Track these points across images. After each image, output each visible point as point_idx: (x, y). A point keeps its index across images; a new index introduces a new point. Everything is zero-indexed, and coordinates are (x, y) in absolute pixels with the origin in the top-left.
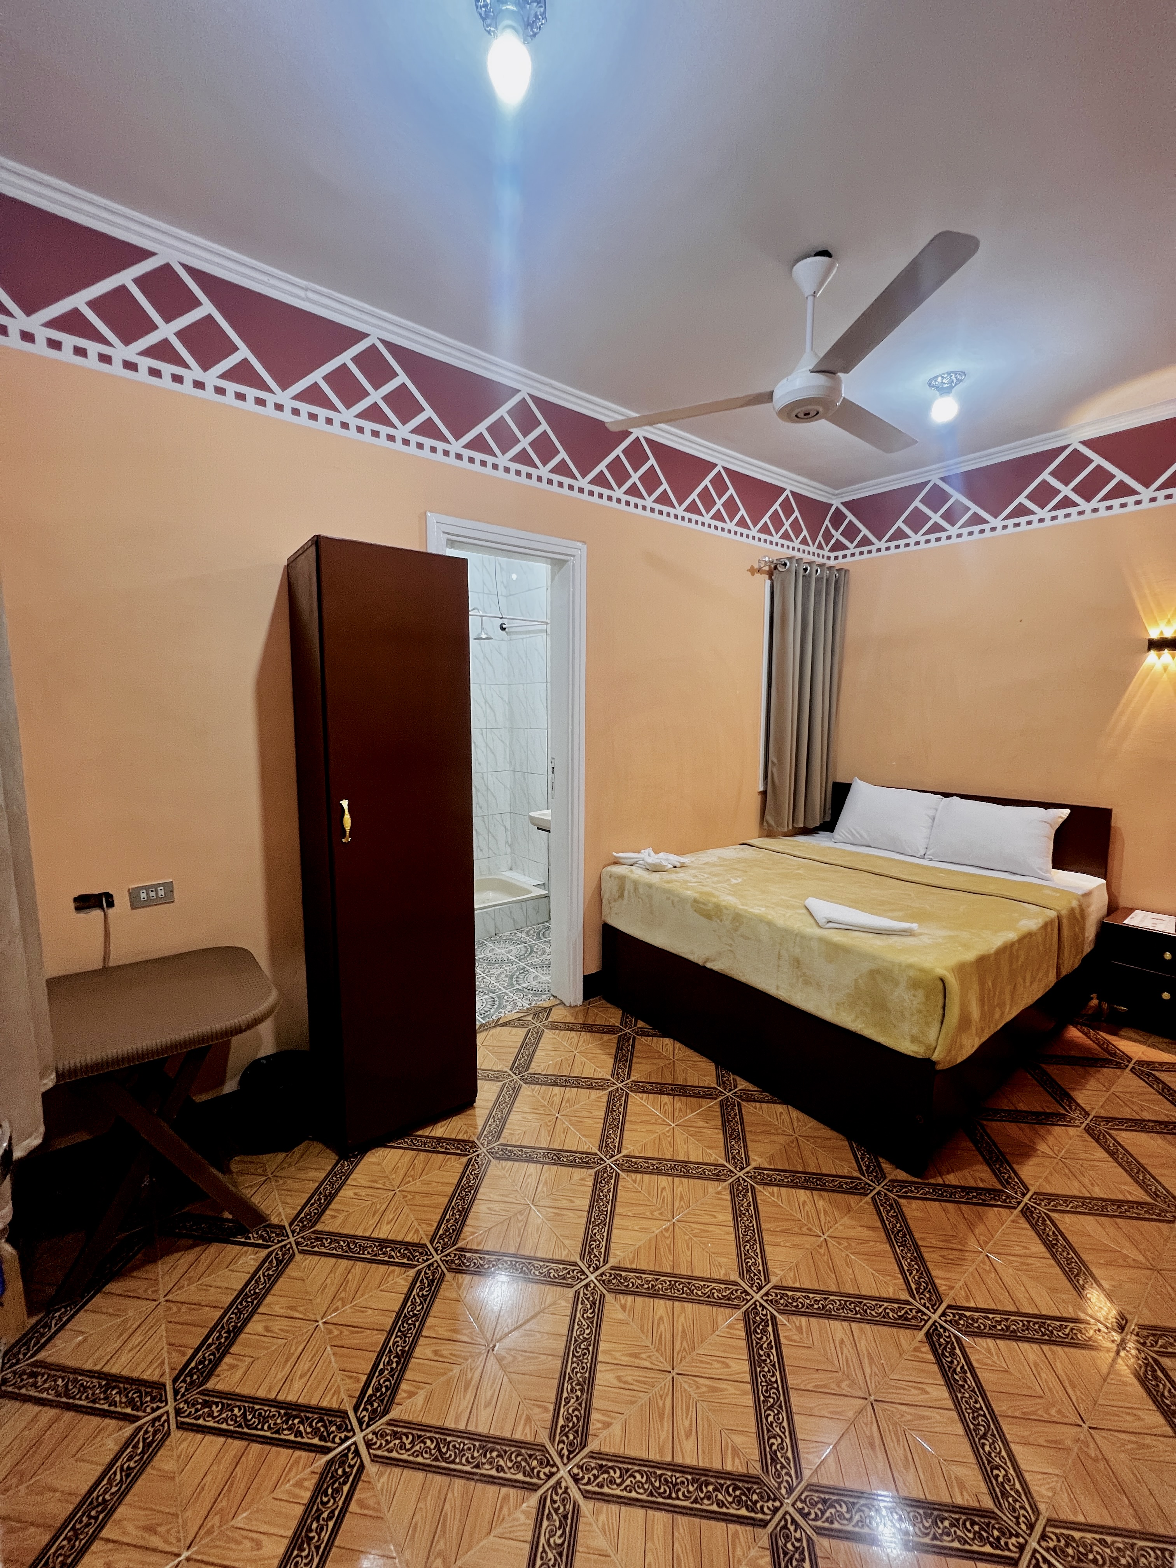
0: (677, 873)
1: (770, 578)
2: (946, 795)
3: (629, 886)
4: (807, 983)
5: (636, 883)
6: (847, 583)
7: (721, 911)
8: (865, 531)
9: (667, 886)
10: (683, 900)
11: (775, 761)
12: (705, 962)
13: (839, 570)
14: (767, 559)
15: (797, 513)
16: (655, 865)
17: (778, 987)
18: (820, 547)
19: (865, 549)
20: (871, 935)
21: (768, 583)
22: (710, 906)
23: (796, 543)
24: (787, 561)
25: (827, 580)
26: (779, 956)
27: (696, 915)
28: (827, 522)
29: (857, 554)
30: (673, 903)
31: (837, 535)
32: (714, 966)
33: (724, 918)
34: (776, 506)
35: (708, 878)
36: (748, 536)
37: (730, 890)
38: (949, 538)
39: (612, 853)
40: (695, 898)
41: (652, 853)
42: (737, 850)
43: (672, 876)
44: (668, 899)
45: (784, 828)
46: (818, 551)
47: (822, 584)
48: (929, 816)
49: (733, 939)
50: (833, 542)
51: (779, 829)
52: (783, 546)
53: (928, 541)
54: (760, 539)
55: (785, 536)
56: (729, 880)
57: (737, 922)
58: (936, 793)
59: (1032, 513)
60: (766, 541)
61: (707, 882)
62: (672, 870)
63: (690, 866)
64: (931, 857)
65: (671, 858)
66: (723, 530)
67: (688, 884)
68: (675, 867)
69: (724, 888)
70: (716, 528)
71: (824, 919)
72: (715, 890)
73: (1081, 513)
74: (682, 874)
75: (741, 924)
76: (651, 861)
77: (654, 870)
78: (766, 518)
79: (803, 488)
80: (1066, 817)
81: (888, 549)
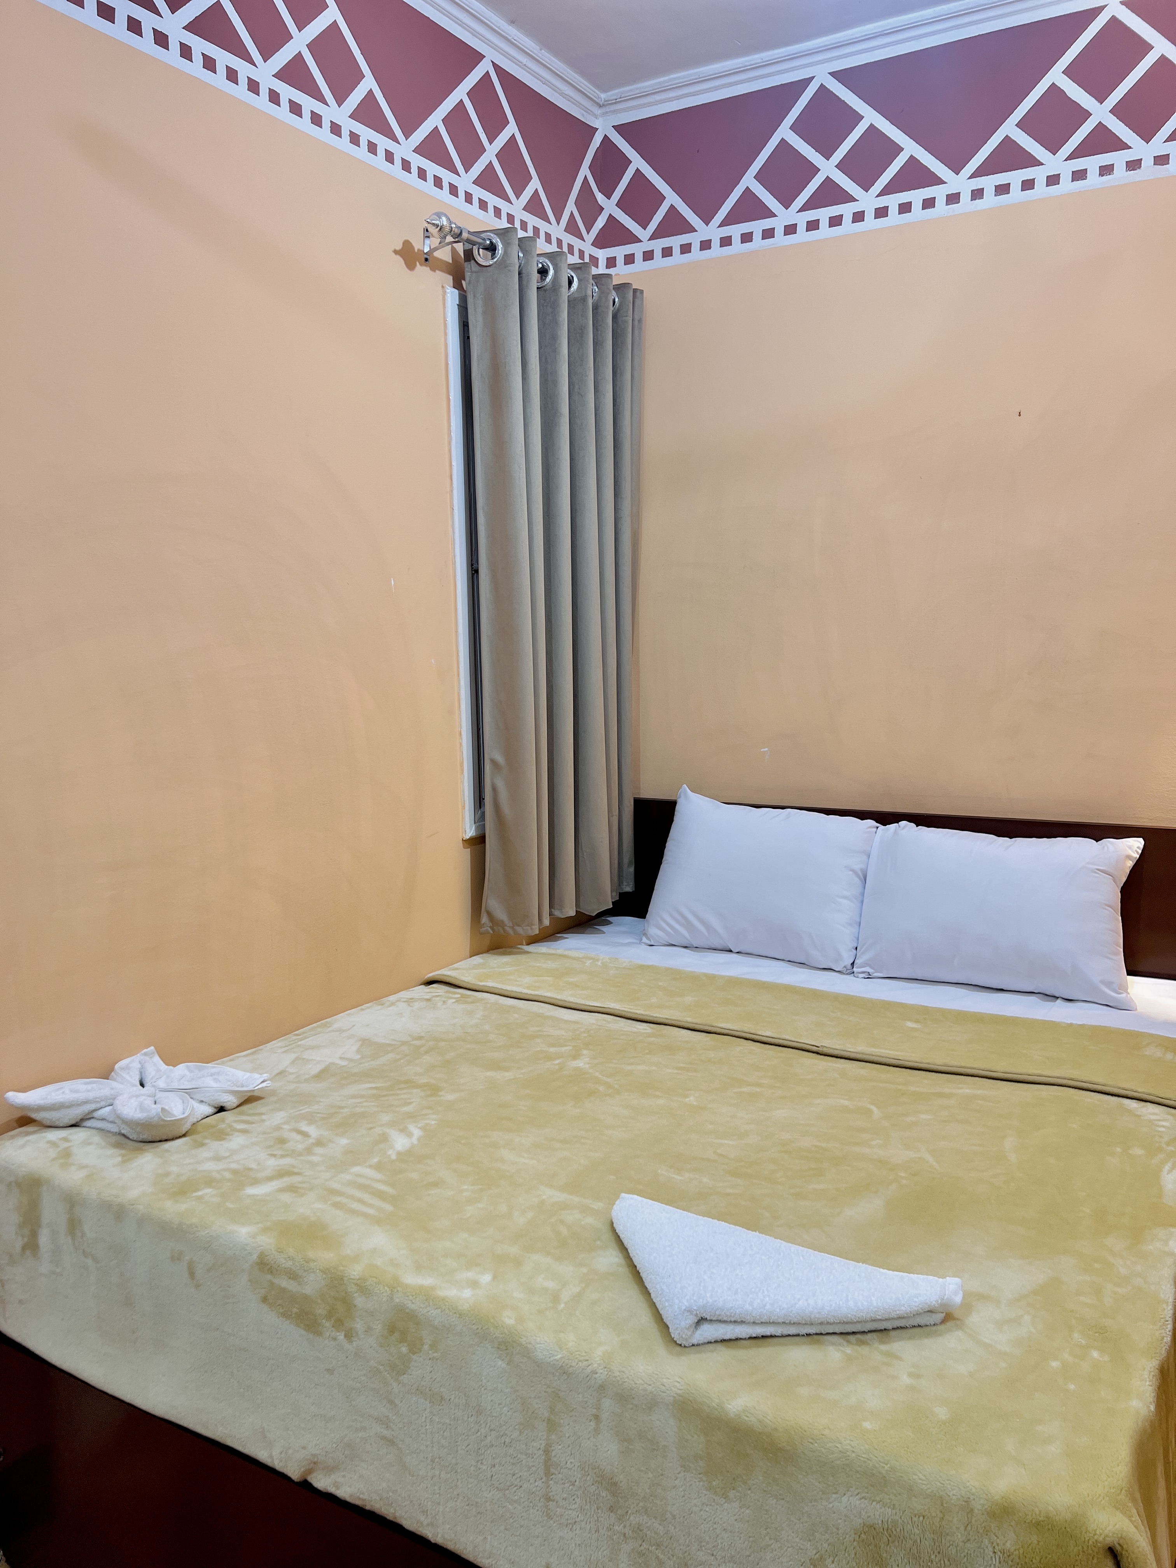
0: (221, 1135)
1: (457, 285)
2: (885, 818)
3: (52, 1212)
6: (639, 323)
7: (347, 1302)
8: (671, 198)
10: (224, 1262)
11: (500, 759)
12: (310, 1471)
13: (621, 288)
14: (444, 222)
15: (512, 129)
18: (572, 228)
19: (674, 242)
21: (452, 295)
22: (312, 1286)
23: (517, 207)
24: (497, 241)
25: (596, 308)
27: (271, 1318)
28: (585, 171)
29: (658, 254)
30: (192, 1274)
31: (610, 206)
32: (337, 1485)
33: (359, 1325)
34: (460, 93)
35: (319, 1143)
36: (389, 157)
37: (381, 1195)
38: (859, 217)
39: (11, 1095)
40: (262, 1255)
41: (155, 1065)
42: (417, 1005)
43: (204, 1153)
44: (176, 1258)
45: (531, 925)
46: (568, 239)
47: (584, 316)
48: (853, 870)
49: (391, 1402)
50: (601, 222)
51: (520, 930)
52: (483, 205)
53: (813, 226)
54: (422, 174)
55: (487, 180)
56: (384, 1138)
57: (403, 1340)
58: (862, 815)
59: (1033, 162)
60: (438, 182)
61: (313, 1165)
62: (211, 1126)
63: (273, 1093)
64: (867, 969)
65: (210, 1082)
66: (316, 119)
67: (251, 1191)
68: (221, 1109)
69: (362, 1187)
70: (295, 109)
71: (690, 1311)
72: (336, 1205)
73: (1134, 165)
74: (237, 1141)
75: (415, 1348)
76: (142, 1108)
77: (146, 1136)
78: (435, 120)
79: (524, 67)
80: (1138, 856)
81: (726, 242)
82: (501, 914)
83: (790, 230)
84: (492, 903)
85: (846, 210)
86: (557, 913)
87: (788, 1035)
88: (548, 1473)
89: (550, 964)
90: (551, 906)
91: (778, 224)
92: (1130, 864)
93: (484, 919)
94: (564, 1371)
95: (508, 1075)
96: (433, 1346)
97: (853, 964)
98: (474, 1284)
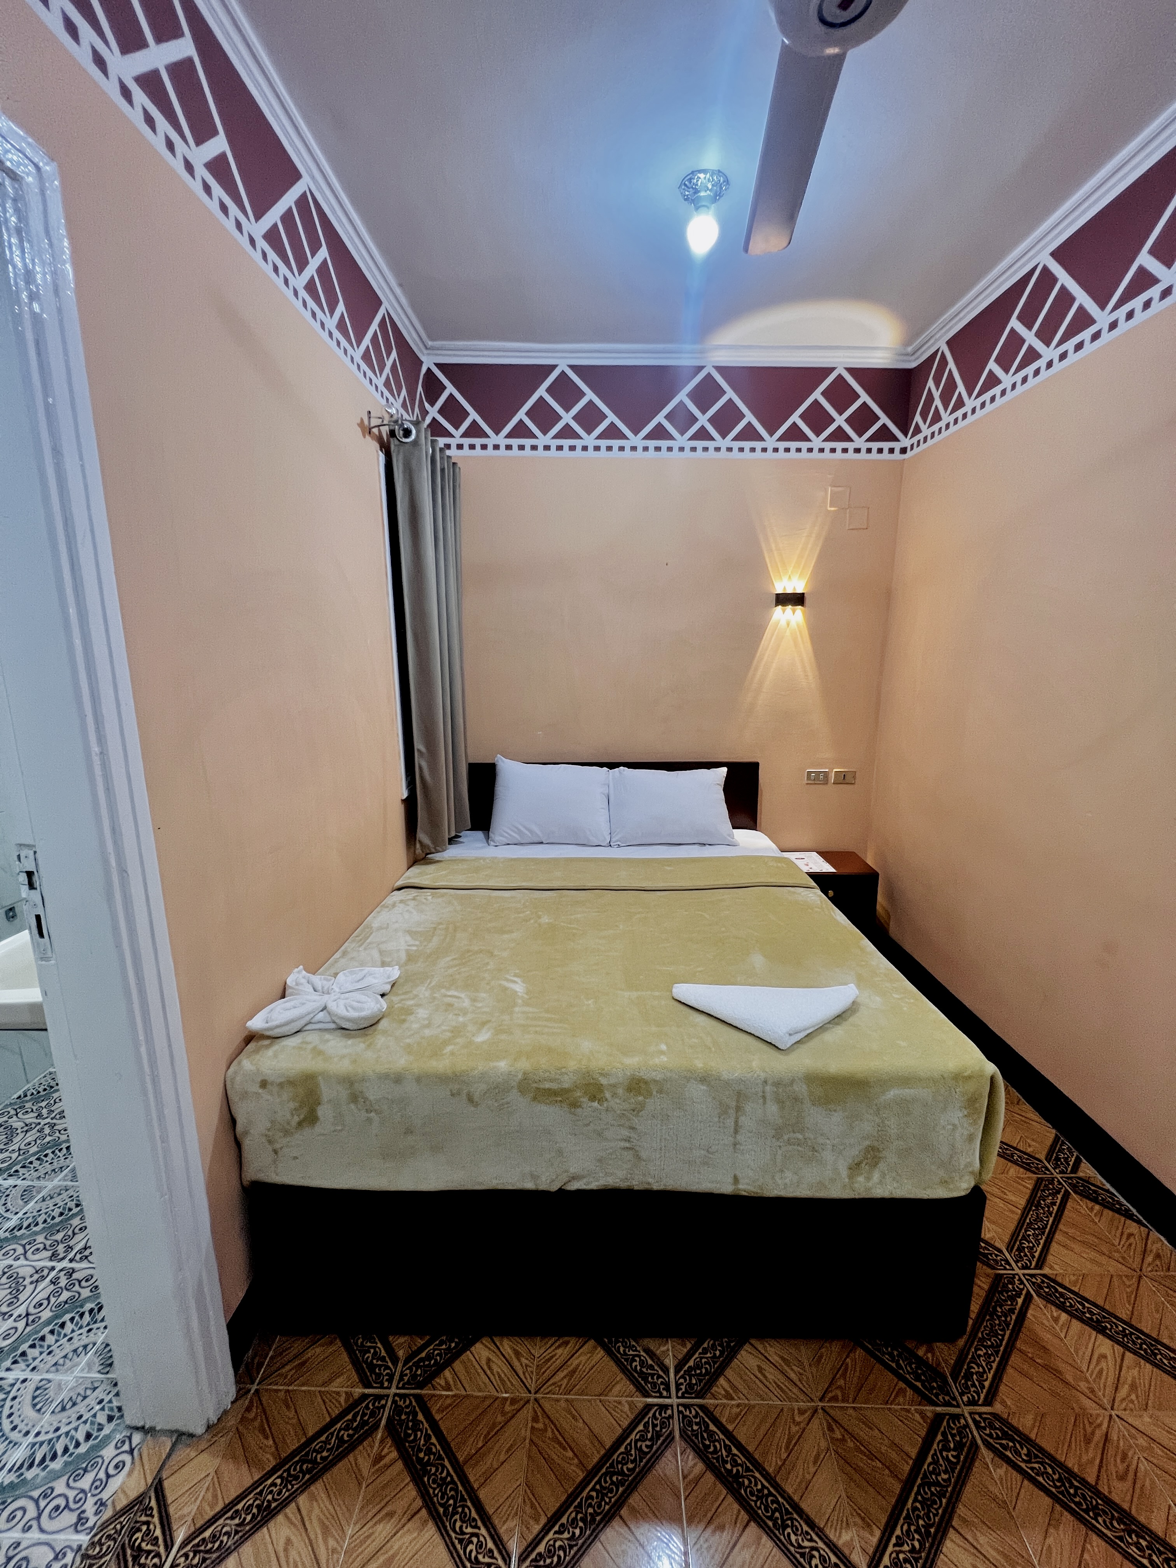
1: (385, 452)
2: (612, 766)
5: (350, 1083)
6: (459, 487)
7: (596, 1084)
10: (495, 1087)
12: (566, 1183)
15: (395, 354)
19: (476, 442)
21: (381, 456)
22: (568, 1082)
24: (412, 427)
26: (737, 1129)
27: (541, 1108)
28: (420, 387)
29: (466, 447)
30: (470, 1100)
31: (433, 412)
32: (587, 1184)
33: (607, 1095)
34: (375, 325)
36: (352, 359)
37: (552, 1020)
38: (585, 448)
40: (524, 1074)
41: (312, 977)
42: (406, 904)
48: (604, 794)
49: (632, 1128)
50: (427, 420)
53: (560, 448)
54: (364, 374)
55: (388, 385)
56: (504, 988)
57: (638, 1094)
58: (601, 765)
59: (672, 438)
60: (371, 381)
61: (490, 1014)
64: (618, 843)
65: (372, 980)
66: (323, 325)
67: (477, 1039)
68: (383, 995)
69: (536, 1019)
70: (314, 315)
71: (787, 1032)
72: (538, 1033)
73: (717, 449)
74: (422, 1012)
75: (647, 1095)
78: (368, 340)
79: (397, 315)
81: (509, 447)
82: (427, 841)
84: (421, 835)
85: (579, 443)
87: (624, 884)
88: (736, 1132)
91: (540, 443)
92: (724, 779)
93: (418, 846)
95: (518, 935)
96: (658, 1091)
98: (661, 1052)
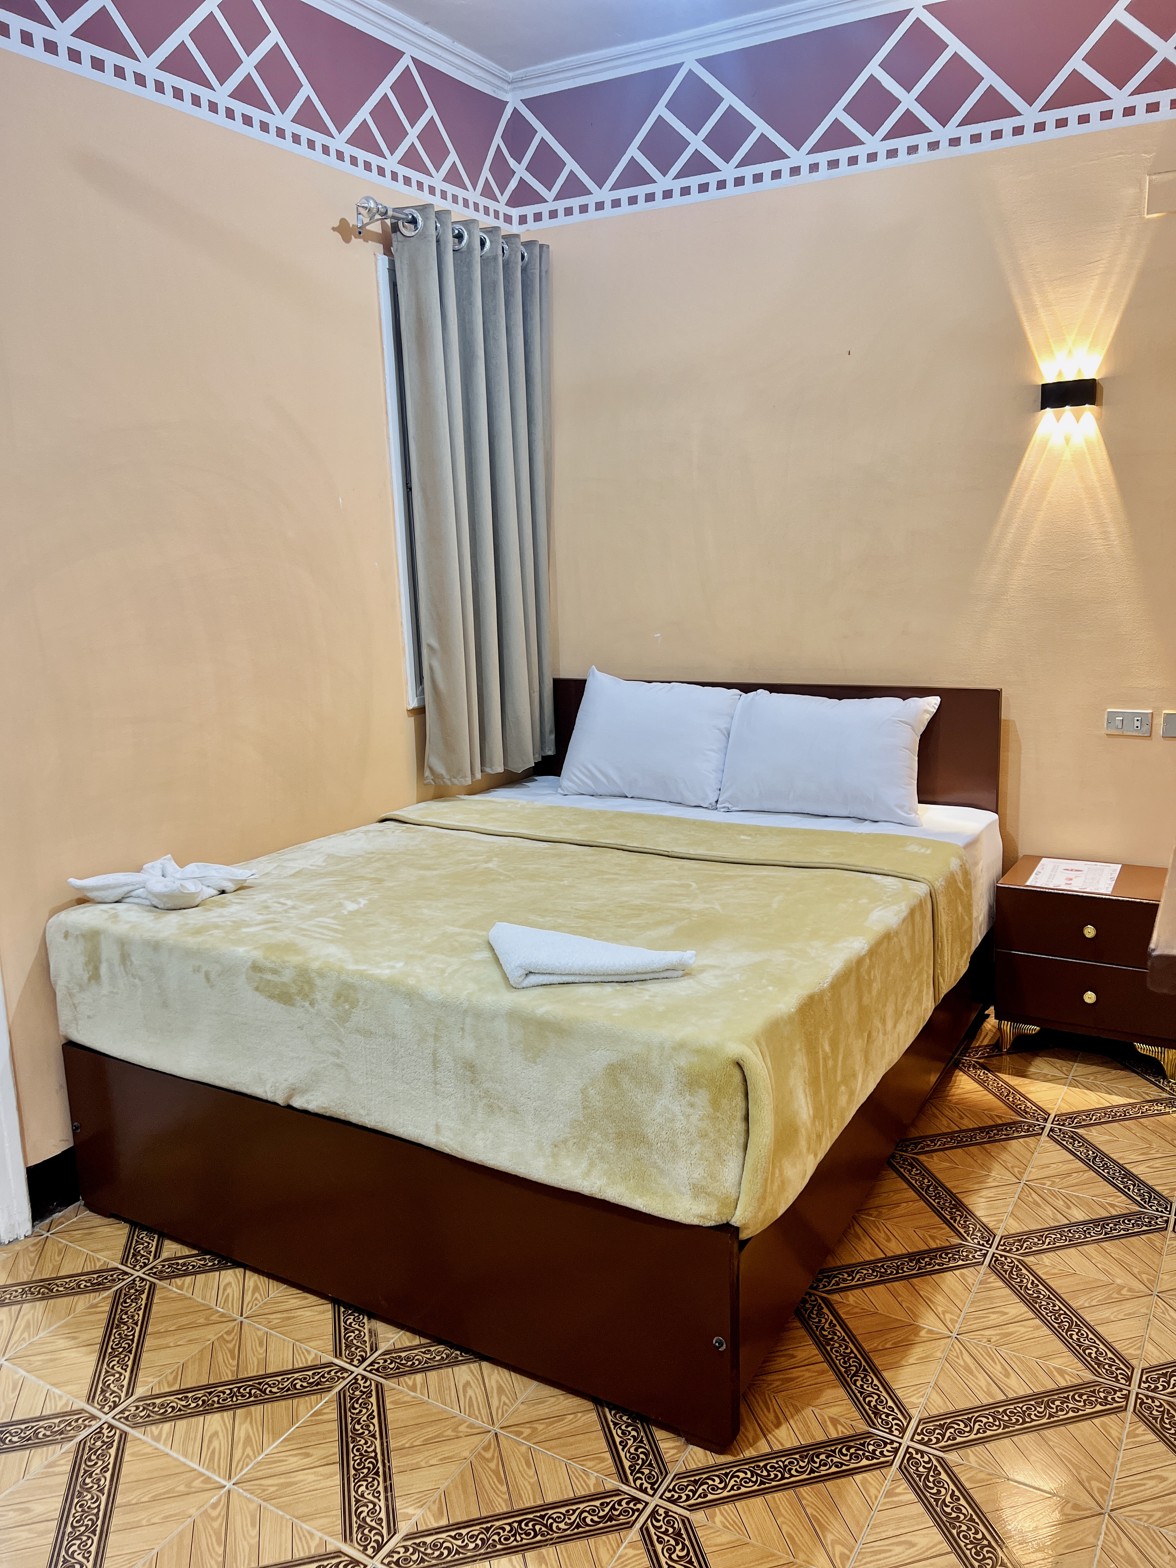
0: (223, 905)
1: (388, 251)
2: (747, 688)
3: (108, 952)
4: (491, 1109)
5: (123, 945)
6: (544, 275)
7: (311, 983)
8: (571, 165)
9: (191, 941)
10: (229, 970)
11: (435, 644)
12: (291, 1096)
13: (529, 244)
14: (372, 205)
15: (431, 112)
16: (169, 896)
17: (438, 1129)
18: (487, 192)
19: (575, 202)
20: (608, 989)
21: (383, 261)
22: (287, 976)
24: (417, 215)
25: (506, 264)
26: (436, 1064)
27: (261, 1000)
28: (497, 140)
29: (561, 213)
30: (207, 977)
31: (520, 170)
32: (308, 1102)
33: (318, 996)
34: (385, 88)
35: (293, 908)
36: (326, 150)
37: (335, 931)
38: (721, 185)
39: (72, 880)
40: (254, 962)
41: (171, 866)
42: (371, 834)
43: (211, 914)
44: (197, 970)
45: (464, 777)
46: (484, 202)
47: (496, 271)
48: (718, 729)
49: (340, 1041)
50: (513, 184)
51: (455, 781)
52: (407, 181)
53: (685, 191)
54: (354, 161)
55: (411, 160)
56: (340, 905)
57: (346, 1001)
58: (728, 686)
59: (856, 141)
60: (368, 166)
61: (289, 918)
62: (215, 901)
63: (260, 884)
64: (727, 805)
65: (214, 873)
66: (264, 127)
67: (245, 930)
68: (223, 892)
69: (321, 927)
70: (247, 120)
71: (520, 967)
72: (304, 935)
73: (934, 146)
74: (234, 908)
75: (354, 1005)
76: (166, 886)
77: (169, 906)
78: (364, 114)
79: (439, 57)
80: (935, 711)
81: (616, 203)
82: (440, 769)
83: (668, 194)
84: (434, 760)
85: (711, 179)
86: (488, 770)
87: (649, 846)
88: (435, 1068)
89: (480, 807)
90: (483, 764)
91: (657, 189)
92: (928, 717)
93: (427, 773)
94: (444, 1005)
95: (435, 872)
96: (365, 1003)
97: (717, 802)
98: (393, 967)
